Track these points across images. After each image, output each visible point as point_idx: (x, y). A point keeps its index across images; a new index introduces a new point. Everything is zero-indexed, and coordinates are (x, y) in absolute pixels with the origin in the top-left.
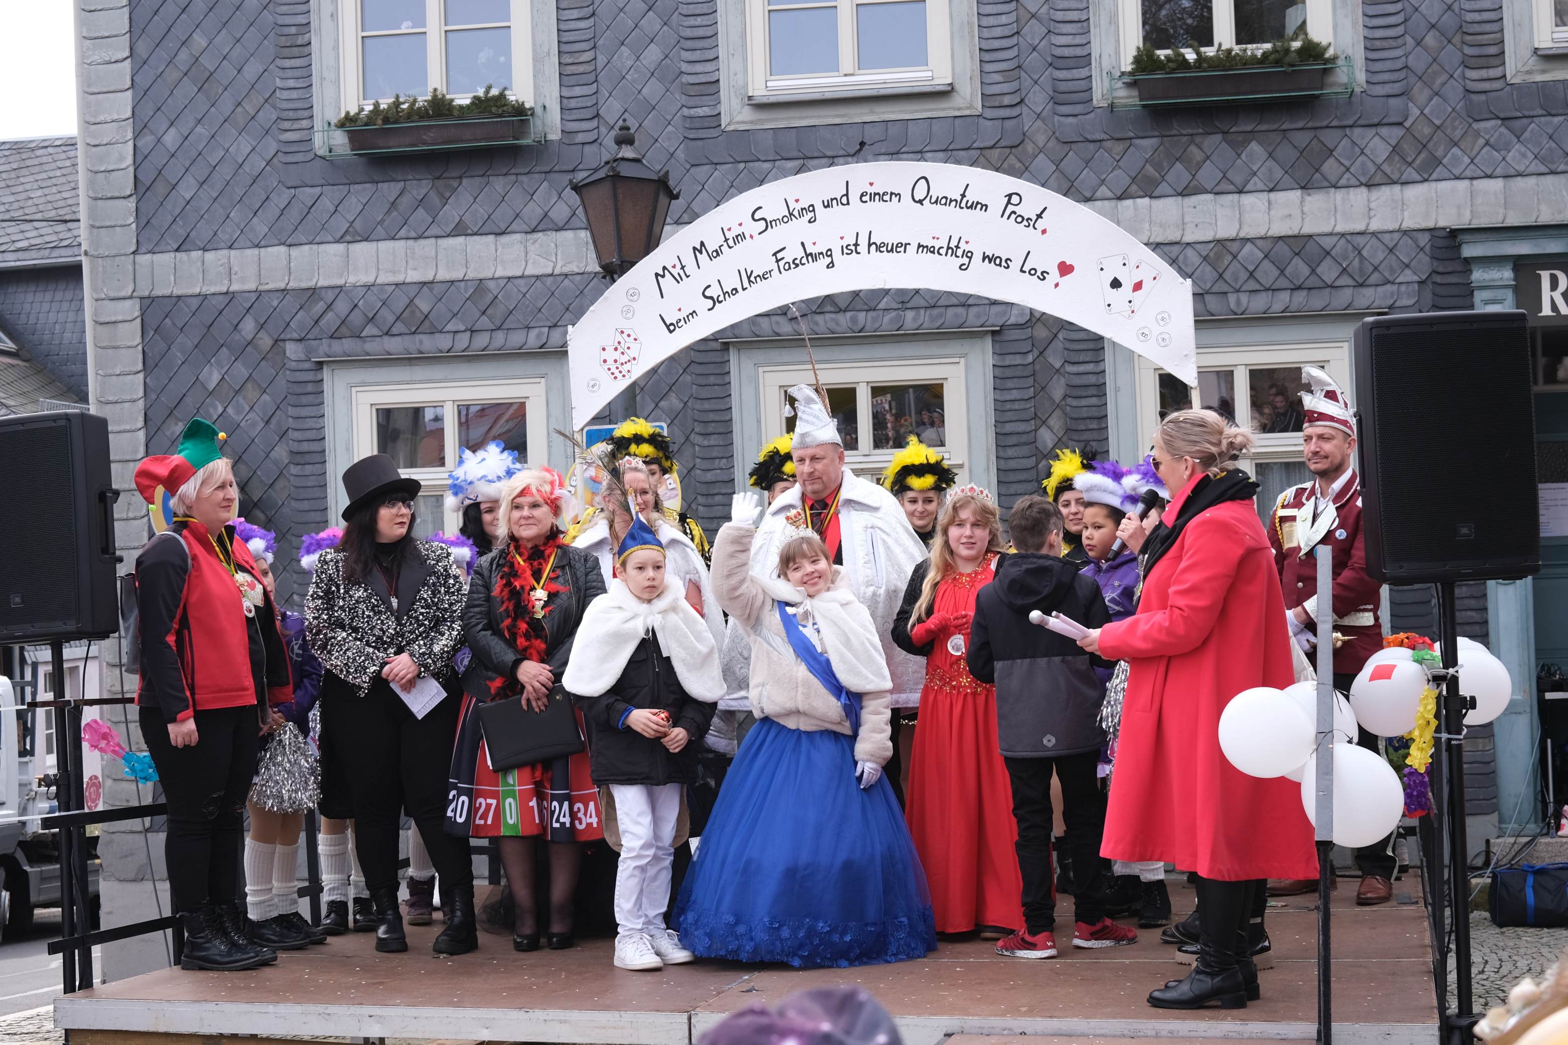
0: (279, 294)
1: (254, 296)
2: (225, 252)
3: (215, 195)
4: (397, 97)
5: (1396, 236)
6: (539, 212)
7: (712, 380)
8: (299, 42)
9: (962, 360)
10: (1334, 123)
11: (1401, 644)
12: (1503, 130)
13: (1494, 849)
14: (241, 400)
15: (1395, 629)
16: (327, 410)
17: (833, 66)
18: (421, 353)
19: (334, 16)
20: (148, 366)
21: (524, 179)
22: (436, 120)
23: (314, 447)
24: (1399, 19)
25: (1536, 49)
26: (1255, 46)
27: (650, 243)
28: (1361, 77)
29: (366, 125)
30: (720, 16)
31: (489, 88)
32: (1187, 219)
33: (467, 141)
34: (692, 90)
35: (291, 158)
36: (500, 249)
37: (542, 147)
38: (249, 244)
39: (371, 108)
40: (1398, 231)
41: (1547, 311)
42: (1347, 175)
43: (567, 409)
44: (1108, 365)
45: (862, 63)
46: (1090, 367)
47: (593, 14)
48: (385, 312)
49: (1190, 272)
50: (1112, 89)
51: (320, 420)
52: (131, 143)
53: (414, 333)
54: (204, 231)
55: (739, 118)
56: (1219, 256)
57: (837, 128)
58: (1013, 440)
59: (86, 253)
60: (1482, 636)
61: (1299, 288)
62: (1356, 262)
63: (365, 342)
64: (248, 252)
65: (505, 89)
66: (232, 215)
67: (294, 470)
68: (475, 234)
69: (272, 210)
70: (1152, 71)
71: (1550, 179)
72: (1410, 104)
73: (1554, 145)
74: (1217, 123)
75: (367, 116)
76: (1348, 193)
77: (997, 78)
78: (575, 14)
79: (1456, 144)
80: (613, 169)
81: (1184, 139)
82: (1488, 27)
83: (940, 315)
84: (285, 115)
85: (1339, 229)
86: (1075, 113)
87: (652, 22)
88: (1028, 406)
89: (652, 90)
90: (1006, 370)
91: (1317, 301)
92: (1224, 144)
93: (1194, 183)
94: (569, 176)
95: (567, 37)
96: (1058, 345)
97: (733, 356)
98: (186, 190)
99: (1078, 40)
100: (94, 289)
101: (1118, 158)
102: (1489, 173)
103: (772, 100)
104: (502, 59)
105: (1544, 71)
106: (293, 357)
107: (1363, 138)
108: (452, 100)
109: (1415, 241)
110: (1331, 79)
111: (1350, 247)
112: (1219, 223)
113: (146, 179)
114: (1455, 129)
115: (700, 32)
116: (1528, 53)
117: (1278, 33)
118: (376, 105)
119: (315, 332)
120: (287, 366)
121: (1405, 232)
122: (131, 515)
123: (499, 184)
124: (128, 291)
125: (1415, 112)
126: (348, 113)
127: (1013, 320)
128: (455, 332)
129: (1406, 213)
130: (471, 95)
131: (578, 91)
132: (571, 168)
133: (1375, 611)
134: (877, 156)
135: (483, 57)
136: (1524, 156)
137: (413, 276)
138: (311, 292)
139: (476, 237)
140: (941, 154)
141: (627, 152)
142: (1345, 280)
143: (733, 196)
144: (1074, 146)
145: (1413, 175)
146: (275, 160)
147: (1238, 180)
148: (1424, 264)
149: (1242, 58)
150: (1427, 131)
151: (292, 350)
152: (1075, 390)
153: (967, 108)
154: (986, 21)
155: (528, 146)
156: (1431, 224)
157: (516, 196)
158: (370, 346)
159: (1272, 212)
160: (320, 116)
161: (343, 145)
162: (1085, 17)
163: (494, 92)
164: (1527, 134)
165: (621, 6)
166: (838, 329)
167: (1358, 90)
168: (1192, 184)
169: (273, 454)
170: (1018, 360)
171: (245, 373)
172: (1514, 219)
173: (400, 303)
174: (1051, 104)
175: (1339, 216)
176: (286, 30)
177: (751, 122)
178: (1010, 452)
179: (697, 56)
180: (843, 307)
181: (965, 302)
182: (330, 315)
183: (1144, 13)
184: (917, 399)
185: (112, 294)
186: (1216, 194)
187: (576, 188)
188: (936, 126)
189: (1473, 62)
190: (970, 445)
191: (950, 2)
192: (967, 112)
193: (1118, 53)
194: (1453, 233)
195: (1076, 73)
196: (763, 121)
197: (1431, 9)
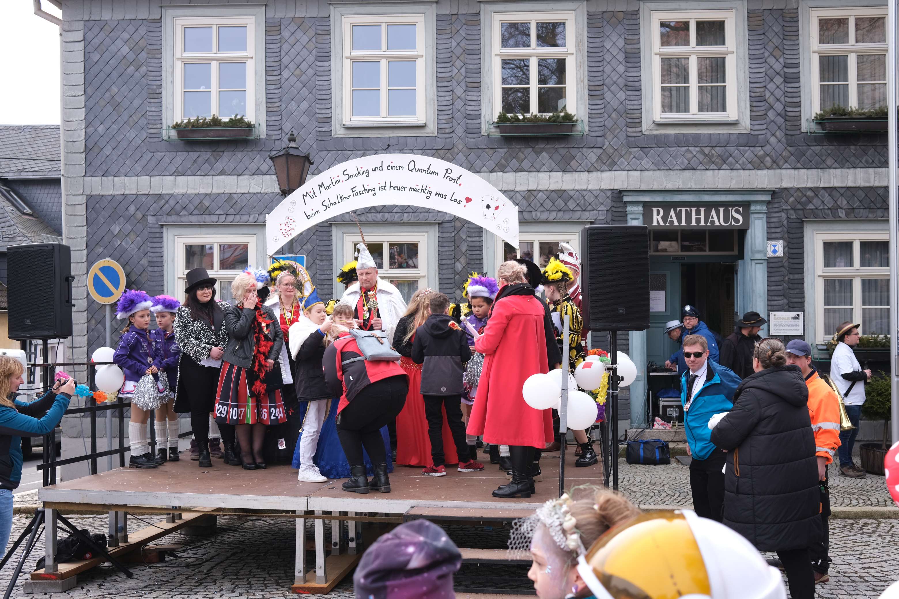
0: (146, 197)
1: (135, 197)
2: (123, 178)
3: (119, 154)
4: (198, 117)
5: (598, 192)
6: (256, 167)
7: (325, 238)
8: (157, 92)
9: (426, 234)
10: (576, 146)
11: (595, 354)
12: (640, 152)
13: (628, 434)
14: (128, 239)
15: (593, 347)
16: (165, 245)
17: (378, 113)
18: (205, 223)
19: (172, 82)
20: (89, 223)
21: (250, 153)
22: (214, 127)
23: (158, 259)
24: (602, 106)
25: (654, 121)
26: (546, 114)
27: (301, 182)
28: (587, 128)
29: (185, 128)
30: (333, 91)
31: (237, 115)
32: (517, 181)
33: (227, 137)
34: (320, 121)
35: (152, 140)
36: (239, 181)
37: (258, 140)
38: (133, 175)
39: (187, 121)
40: (599, 190)
41: (655, 223)
42: (580, 167)
43: (265, 248)
44: (484, 238)
45: (390, 113)
46: (477, 239)
47: (281, 87)
48: (190, 205)
49: (517, 202)
50: (489, 128)
51: (162, 249)
52: (84, 130)
53: (202, 214)
54: (114, 169)
55: (339, 133)
56: (529, 197)
57: (378, 139)
58: (445, 267)
59: (63, 175)
60: (626, 351)
61: (560, 211)
62: (583, 201)
63: (181, 217)
64: (133, 178)
65: (243, 116)
66: (126, 162)
67: (150, 269)
68: (229, 175)
69: (144, 161)
70: (505, 122)
71: (658, 172)
72: (605, 140)
73: (660, 159)
74: (530, 144)
75: (185, 124)
76: (580, 174)
77: (444, 121)
78: (273, 87)
79: (622, 157)
80: (287, 151)
81: (517, 150)
82: (636, 112)
83: (418, 216)
84: (150, 122)
85: (576, 188)
86: (474, 137)
87: (305, 92)
88: (452, 253)
89: (304, 119)
90: (444, 239)
91: (567, 216)
92: (532, 152)
93: (520, 167)
94: (269, 153)
95: (269, 96)
96: (465, 229)
97: (334, 229)
98: (107, 151)
99: (477, 108)
100: (66, 190)
101: (491, 156)
102: (635, 169)
103: (353, 126)
104: (242, 104)
105: (657, 130)
106: (151, 222)
107: (587, 152)
108: (221, 120)
109: (606, 194)
110: (575, 129)
111: (580, 195)
112: (530, 184)
113: (90, 146)
114: (622, 150)
115: (325, 97)
116: (651, 122)
117: (555, 109)
118: (189, 120)
119: (161, 212)
120: (148, 226)
121: (602, 191)
122: (79, 285)
123: (239, 155)
124: (81, 192)
125: (607, 143)
126: (177, 123)
127: (447, 219)
128: (219, 215)
129: (602, 183)
130: (229, 118)
131: (273, 118)
132: (269, 149)
133: (585, 340)
134: (395, 151)
135: (234, 102)
136: (648, 162)
137: (202, 191)
138: (159, 196)
139: (229, 176)
140: (420, 151)
141: (293, 144)
142: (578, 208)
143: (336, 164)
144: (473, 150)
146: (146, 141)
147: (538, 167)
148: (609, 203)
149: (541, 119)
150: (611, 151)
151: (151, 219)
152: (471, 248)
153: (431, 133)
154: (440, 99)
155: (252, 140)
156: (612, 188)
157: (246, 160)
158: (184, 219)
159: (550, 180)
160: (165, 123)
161: (174, 136)
162: (479, 99)
163: (239, 117)
164: (650, 154)
166: (376, 219)
167: (585, 133)
169: (141, 262)
170: (448, 235)
171: (130, 228)
172: (643, 188)
173: (197, 202)
174: (465, 133)
175: (576, 183)
176: (152, 87)
177: (344, 134)
178: (444, 272)
179: (323, 106)
180: (379, 210)
181: (428, 211)
182: (167, 205)
183: (503, 98)
184: (407, 248)
185: (74, 193)
186: (529, 172)
187: (271, 158)
188: (419, 140)
189: (629, 125)
190: (428, 268)
191: (426, 90)
192: (431, 135)
193: (492, 114)
194: (620, 192)
195: (475, 121)
196: (349, 134)
197: (614, 103)
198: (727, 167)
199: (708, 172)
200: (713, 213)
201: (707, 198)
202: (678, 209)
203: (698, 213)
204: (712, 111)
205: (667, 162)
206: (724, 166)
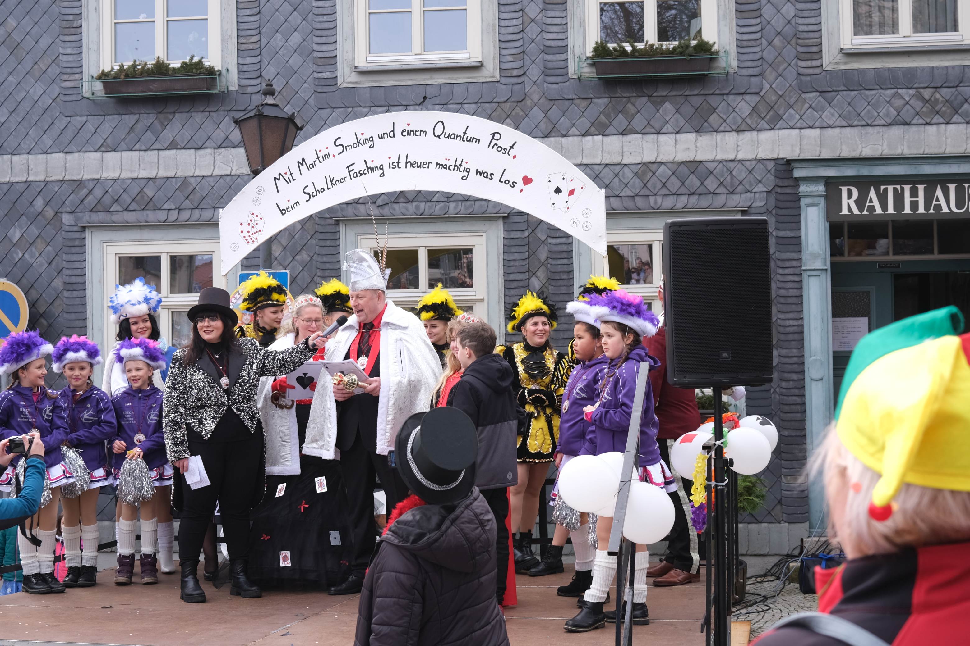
0: (59, 184)
1: (43, 184)
2: (25, 156)
3: (19, 120)
4: (135, 61)
5: (754, 163)
6: (223, 136)
7: (328, 243)
8: (75, 25)
9: (485, 234)
10: (717, 92)
12: (820, 98)
13: (806, 545)
14: (34, 249)
16: (88, 257)
17: (408, 49)
18: (147, 222)
19: (97, 9)
21: (214, 114)
22: (158, 77)
23: (79, 280)
24: (758, 28)
25: (842, 49)
26: (668, 43)
28: (734, 63)
29: (114, 78)
30: (338, 16)
31: (192, 57)
32: (625, 150)
33: (177, 90)
34: (320, 62)
35: (67, 98)
36: (198, 158)
37: (225, 96)
38: (41, 151)
39: (118, 68)
40: (755, 160)
41: (845, 211)
42: (724, 125)
45: (426, 47)
46: (563, 240)
47: (259, 12)
48: (125, 196)
49: (626, 182)
50: (580, 67)
51: (83, 263)
53: (143, 210)
54: (12, 143)
55: (349, 80)
56: (644, 173)
57: (410, 87)
58: (514, 285)
61: (693, 194)
62: (729, 179)
63: (112, 215)
64: (40, 156)
65: (202, 58)
66: (30, 133)
67: (66, 294)
68: (183, 148)
69: (55, 131)
70: (604, 57)
71: (848, 130)
72: (764, 81)
73: (851, 109)
74: (644, 90)
75: (116, 73)
76: (725, 136)
77: (510, 58)
78: (248, 12)
79: (791, 107)
80: (260, 110)
81: (624, 99)
82: (812, 35)
83: (471, 206)
84: (64, 71)
85: (719, 157)
86: (558, 81)
87: (296, 18)
88: (524, 263)
89: (295, 61)
90: (511, 241)
91: (704, 202)
92: (649, 103)
93: (630, 127)
94: (233, 114)
95: (243, 26)
97: (342, 228)
99: (560, 36)
101: (583, 110)
102: (811, 125)
103: (370, 69)
104: (202, 39)
105: (846, 63)
106: (67, 223)
107: (734, 101)
108: (169, 64)
109: (765, 166)
110: (715, 65)
111: (725, 169)
112: (645, 152)
114: (791, 97)
115: (326, 25)
116: (837, 51)
117: (684, 35)
118: (122, 66)
119: (81, 207)
120: (63, 229)
121: (759, 161)
123: (198, 117)
125: (767, 86)
126: (103, 71)
128: (169, 210)
129: (760, 149)
130: (181, 61)
131: (248, 60)
132: (243, 108)
134: (434, 106)
135: (191, 37)
136: (833, 115)
137: (143, 174)
138: (79, 183)
139: (183, 151)
140: (474, 106)
141: (270, 100)
142: (722, 190)
143: (326, 128)
144: (556, 102)
145: (765, 125)
146: (58, 99)
148: (771, 180)
149: (660, 50)
150: (774, 98)
151: (67, 219)
152: (554, 254)
153: (491, 77)
154: (503, 23)
155: (216, 94)
156: (775, 156)
157: (209, 126)
158: (117, 217)
159: (677, 146)
160: (87, 72)
161: (101, 91)
162: (565, 22)
163: (196, 60)
164: (835, 102)
165: (277, 8)
166: (407, 213)
167: (731, 71)
168: (628, 128)
169: (53, 284)
170: (518, 235)
171: (37, 232)
172: (825, 155)
173: (135, 191)
174: (543, 75)
175: (718, 149)
176: (67, 18)
177: (356, 83)
179: (323, 40)
180: (411, 199)
182: (90, 197)
186: (643, 134)
187: (237, 122)
188: (471, 88)
189: (803, 56)
190: (488, 287)
191: (482, 10)
192: (490, 80)
193: (584, 45)
194: (789, 162)
195: (558, 57)
196: (363, 82)
197: (778, 23)
198: (960, 120)
199: (928, 128)
200: (939, 193)
201: (927, 169)
202: (882, 187)
203: (914, 193)
204: (936, 31)
205: (862, 114)
206: (956, 118)
